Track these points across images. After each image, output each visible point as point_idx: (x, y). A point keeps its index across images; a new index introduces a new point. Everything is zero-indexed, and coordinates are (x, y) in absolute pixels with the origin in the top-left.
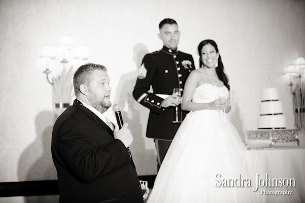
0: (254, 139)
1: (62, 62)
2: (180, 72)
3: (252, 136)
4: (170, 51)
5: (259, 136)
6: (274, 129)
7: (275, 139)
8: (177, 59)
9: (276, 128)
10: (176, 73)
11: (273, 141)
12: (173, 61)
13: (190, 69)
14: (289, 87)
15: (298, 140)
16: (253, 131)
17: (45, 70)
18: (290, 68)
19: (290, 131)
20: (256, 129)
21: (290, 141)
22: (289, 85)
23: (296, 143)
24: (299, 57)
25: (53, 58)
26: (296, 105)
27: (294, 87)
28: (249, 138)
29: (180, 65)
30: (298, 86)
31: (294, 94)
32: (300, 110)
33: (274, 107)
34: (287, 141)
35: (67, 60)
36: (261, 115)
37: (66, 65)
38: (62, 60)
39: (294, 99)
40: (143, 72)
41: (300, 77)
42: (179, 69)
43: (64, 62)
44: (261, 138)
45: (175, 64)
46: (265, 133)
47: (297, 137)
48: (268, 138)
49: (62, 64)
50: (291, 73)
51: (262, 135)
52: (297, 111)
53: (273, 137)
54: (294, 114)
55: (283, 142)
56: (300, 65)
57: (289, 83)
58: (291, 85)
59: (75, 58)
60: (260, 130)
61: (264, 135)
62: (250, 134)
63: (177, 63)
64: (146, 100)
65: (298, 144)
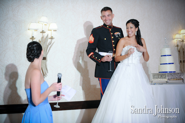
0: (157, 78)
1: (41, 32)
2: (113, 39)
3: (155, 76)
4: (108, 27)
5: (160, 76)
6: (168, 73)
7: (169, 78)
8: (111, 32)
9: (170, 72)
10: (111, 40)
11: (168, 80)
12: (109, 32)
13: (119, 37)
14: (176, 47)
15: (183, 79)
16: (156, 74)
17: (31, 37)
18: (177, 36)
19: (178, 73)
20: (158, 73)
21: (178, 80)
22: (176, 46)
23: (181, 81)
24: (182, 29)
25: (36, 30)
26: (180, 58)
27: (179, 47)
28: (153, 78)
29: (114, 35)
30: (181, 46)
31: (179, 51)
32: (183, 61)
33: (168, 60)
34: (176, 80)
35: (44, 31)
36: (161, 64)
37: (44, 34)
38: (41, 31)
39: (179, 54)
40: (92, 39)
41: (183, 41)
42: (113, 37)
43: (43, 32)
44: (161, 78)
45: (110, 34)
46: (163, 75)
47: (182, 77)
48: (165, 78)
49: (41, 34)
50: (178, 39)
51: (161, 76)
52: (181, 61)
53: (168, 77)
54: (179, 63)
55: (174, 80)
56: (183, 34)
57: (176, 45)
58: (178, 46)
59: (49, 30)
60: (160, 73)
61: (163, 76)
62: (154, 75)
63: (112, 34)
64: (93, 57)
65: (183, 81)
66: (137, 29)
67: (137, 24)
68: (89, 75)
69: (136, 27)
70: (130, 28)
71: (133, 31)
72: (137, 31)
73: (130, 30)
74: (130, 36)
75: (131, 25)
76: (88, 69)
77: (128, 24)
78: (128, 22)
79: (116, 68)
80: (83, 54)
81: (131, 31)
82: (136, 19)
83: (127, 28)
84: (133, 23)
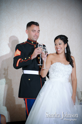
66: (66, 45)
67: (65, 39)
68: (14, 93)
69: (65, 44)
70: (58, 44)
71: (62, 47)
72: (66, 47)
73: (58, 46)
74: (59, 53)
75: (59, 41)
76: (13, 87)
77: (56, 41)
78: (56, 38)
79: (42, 86)
80: (7, 72)
81: (60, 48)
82: (64, 35)
83: (55, 45)
84: (61, 39)
